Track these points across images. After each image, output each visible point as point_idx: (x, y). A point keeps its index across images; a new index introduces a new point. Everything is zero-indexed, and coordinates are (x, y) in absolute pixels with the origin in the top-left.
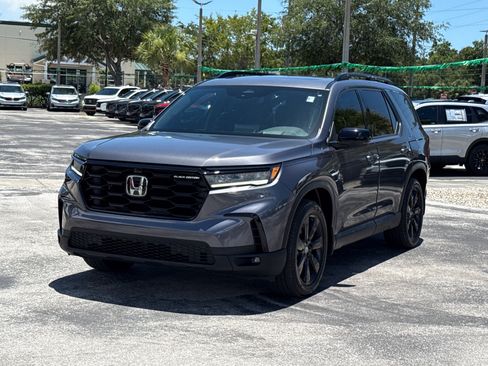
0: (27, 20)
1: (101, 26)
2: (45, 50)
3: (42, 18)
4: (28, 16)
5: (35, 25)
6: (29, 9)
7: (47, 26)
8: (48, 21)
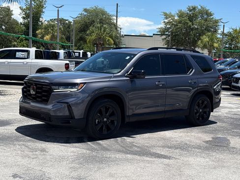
0: (159, 33)
1: (187, 34)
2: (166, 45)
3: (164, 32)
4: (159, 31)
5: (162, 35)
6: (160, 29)
7: (166, 35)
8: (167, 33)
